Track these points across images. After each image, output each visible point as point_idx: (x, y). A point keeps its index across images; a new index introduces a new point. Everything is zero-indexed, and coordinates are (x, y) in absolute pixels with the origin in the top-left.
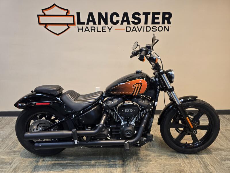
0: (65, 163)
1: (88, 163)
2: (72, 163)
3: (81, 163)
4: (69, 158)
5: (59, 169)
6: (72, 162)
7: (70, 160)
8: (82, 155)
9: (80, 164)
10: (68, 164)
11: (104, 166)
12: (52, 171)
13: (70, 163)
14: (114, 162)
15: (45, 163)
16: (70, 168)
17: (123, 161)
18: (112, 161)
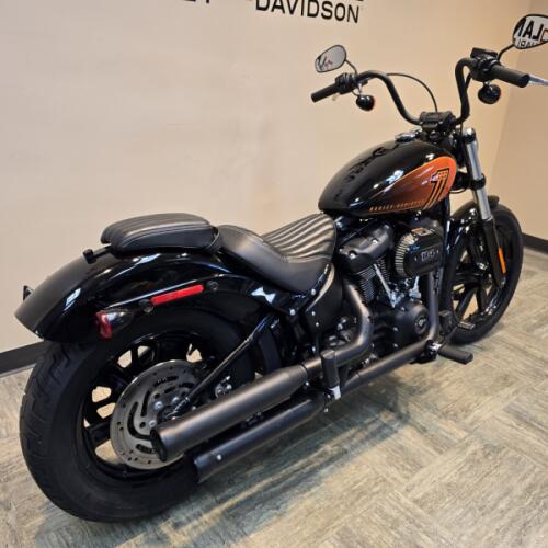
0: (259, 492)
1: (321, 456)
2: (279, 482)
3: (303, 468)
4: (249, 473)
5: (264, 516)
6: (276, 478)
7: (262, 476)
8: (275, 447)
9: (305, 471)
10: (273, 489)
11: (367, 443)
12: (251, 532)
13: (273, 485)
14: (373, 422)
15: (195, 528)
16: (294, 495)
17: (392, 410)
18: (369, 424)
